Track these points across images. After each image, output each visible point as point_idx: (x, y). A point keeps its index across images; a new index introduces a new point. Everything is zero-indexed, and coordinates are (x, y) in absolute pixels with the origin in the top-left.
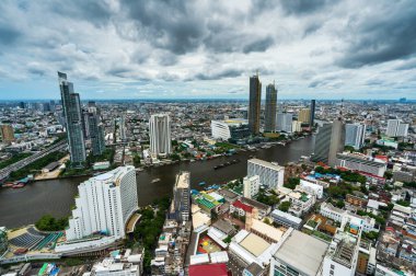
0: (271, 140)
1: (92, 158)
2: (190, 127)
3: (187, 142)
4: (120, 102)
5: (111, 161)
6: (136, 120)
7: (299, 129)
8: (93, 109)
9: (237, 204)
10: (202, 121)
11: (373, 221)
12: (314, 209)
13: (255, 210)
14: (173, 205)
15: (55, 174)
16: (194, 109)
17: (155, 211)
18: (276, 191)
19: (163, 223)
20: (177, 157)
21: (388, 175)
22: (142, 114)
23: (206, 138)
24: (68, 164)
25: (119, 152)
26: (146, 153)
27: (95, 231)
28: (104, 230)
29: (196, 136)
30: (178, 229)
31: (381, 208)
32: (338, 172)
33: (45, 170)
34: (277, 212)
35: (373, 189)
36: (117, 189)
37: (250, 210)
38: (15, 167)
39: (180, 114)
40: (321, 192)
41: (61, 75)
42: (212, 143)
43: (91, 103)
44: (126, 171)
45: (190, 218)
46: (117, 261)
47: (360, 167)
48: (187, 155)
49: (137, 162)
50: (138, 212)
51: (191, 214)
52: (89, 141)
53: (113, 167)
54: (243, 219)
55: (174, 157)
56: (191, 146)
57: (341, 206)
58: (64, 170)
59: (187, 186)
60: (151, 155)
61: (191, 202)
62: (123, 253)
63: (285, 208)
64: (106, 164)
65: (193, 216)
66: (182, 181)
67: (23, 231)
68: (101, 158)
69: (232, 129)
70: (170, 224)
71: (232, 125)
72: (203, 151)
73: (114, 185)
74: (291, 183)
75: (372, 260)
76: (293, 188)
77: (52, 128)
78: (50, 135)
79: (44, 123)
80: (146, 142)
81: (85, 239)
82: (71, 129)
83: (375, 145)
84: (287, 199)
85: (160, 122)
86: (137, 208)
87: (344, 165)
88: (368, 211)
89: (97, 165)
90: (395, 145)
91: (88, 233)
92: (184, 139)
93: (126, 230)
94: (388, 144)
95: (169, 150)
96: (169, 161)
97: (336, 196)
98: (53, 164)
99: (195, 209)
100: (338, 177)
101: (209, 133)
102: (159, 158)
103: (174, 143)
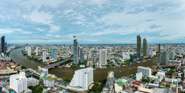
0: (146, 59)
1: (80, 63)
2: (114, 55)
3: (113, 60)
5: (86, 65)
6: (94, 52)
8: (81, 47)
9: (134, 83)
10: (119, 52)
12: (163, 80)
13: (141, 84)
15: (69, 66)
17: (100, 84)
18: (149, 77)
20: (109, 66)
21: (182, 65)
22: (97, 49)
23: (121, 59)
24: (73, 64)
25: (88, 62)
26: (97, 64)
27: (78, 85)
28: (81, 86)
29: (117, 58)
30: (109, 91)
31: (181, 75)
32: (169, 67)
33: (67, 65)
34: (150, 84)
35: (179, 70)
36: (86, 75)
37: (139, 85)
38: (61, 62)
39: (110, 50)
42: (123, 61)
43: (81, 45)
44: (90, 70)
45: (114, 88)
47: (175, 64)
48: (113, 65)
49: (94, 67)
51: (114, 86)
52: (79, 58)
53: (86, 67)
54: (136, 88)
55: (108, 66)
56: (115, 62)
57: (171, 77)
58: (72, 66)
59: (112, 76)
60: (100, 65)
61: (114, 82)
63: (152, 82)
64: (84, 66)
65: (115, 87)
66: (111, 75)
67: (60, 79)
68: (82, 64)
69: (131, 55)
70: (105, 89)
72: (119, 64)
73: (86, 73)
74: (154, 74)
76: (155, 75)
77: (70, 52)
79: (69, 51)
82: (75, 54)
83: (178, 57)
84: (153, 79)
85: (103, 53)
86: (93, 82)
87: (170, 64)
89: (81, 66)
90: (182, 56)
91: (76, 86)
92: (112, 59)
93: (88, 88)
94: (180, 56)
95: (106, 63)
96: (106, 67)
97: (169, 75)
98: (69, 63)
99: (116, 85)
100: (169, 69)
101: (122, 57)
102: (102, 66)
103: (108, 61)
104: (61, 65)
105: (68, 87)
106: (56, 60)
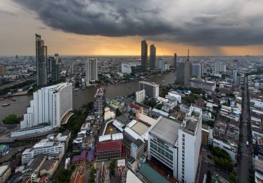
0: (153, 74)
2: (111, 68)
3: (108, 75)
7: (169, 69)
9: (132, 106)
10: (117, 65)
11: (210, 114)
12: (177, 108)
16: (113, 60)
19: (86, 117)
21: (217, 90)
23: (118, 73)
26: (83, 80)
30: (95, 120)
31: (214, 107)
32: (190, 89)
34: (155, 110)
35: (210, 97)
37: (138, 108)
40: (180, 99)
42: (121, 75)
43: (56, 55)
44: (66, 85)
45: (103, 114)
46: (51, 140)
47: (201, 86)
48: (107, 81)
50: (72, 111)
51: (104, 112)
54: (134, 115)
55: (99, 82)
56: (110, 77)
60: (86, 81)
62: (55, 136)
63: (159, 108)
65: (105, 114)
69: (132, 68)
70: (90, 118)
71: (132, 65)
72: (116, 79)
73: (56, 91)
74: (163, 94)
75: (211, 136)
78: (29, 71)
81: (34, 127)
83: (209, 76)
84: (161, 102)
85: (92, 63)
86: (71, 109)
87: (193, 85)
88: (207, 109)
90: (220, 76)
92: (106, 73)
93: (62, 122)
94: (215, 75)
95: (97, 79)
96: (95, 85)
97: (188, 101)
98: (27, 86)
99: (107, 109)
100: (189, 92)
102: (91, 83)
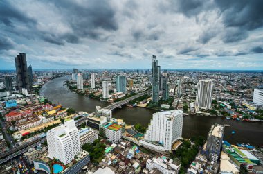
1: (162, 101)
2: (231, 92)
3: (226, 103)
4: (181, 71)
5: (171, 105)
6: (188, 83)
8: (165, 75)
14: (205, 145)
15: (144, 105)
16: (236, 78)
17: (193, 144)
20: (215, 113)
22: (193, 79)
23: (245, 103)
24: (150, 102)
25: (176, 101)
26: (192, 105)
27: (156, 140)
28: (161, 142)
29: (236, 100)
30: (207, 164)
33: (141, 103)
36: (172, 122)
38: (133, 98)
39: (222, 81)
41: (154, 57)
42: (252, 108)
43: (165, 71)
44: (178, 113)
46: (165, 163)
48: (224, 113)
49: (185, 109)
50: (181, 140)
51: (220, 158)
52: (161, 92)
53: (171, 109)
55: (212, 112)
56: (229, 107)
58: (148, 105)
59: (220, 136)
60: (195, 106)
61: (222, 149)
62: (168, 160)
64: (167, 106)
66: (217, 131)
67: (130, 127)
68: (166, 102)
70: (201, 158)
72: (241, 113)
73: (170, 119)
77: (147, 83)
78: (146, 86)
79: (144, 80)
80: (193, 98)
82: (154, 84)
85: (205, 85)
86: (181, 138)
89: (163, 106)
91: (153, 140)
92: (223, 100)
93: (172, 148)
95: (209, 106)
96: (207, 114)
98: (145, 100)
99: (224, 156)
101: (250, 100)
102: (201, 110)
103: (214, 102)
104: (131, 102)
105: (142, 142)
106: (124, 95)
